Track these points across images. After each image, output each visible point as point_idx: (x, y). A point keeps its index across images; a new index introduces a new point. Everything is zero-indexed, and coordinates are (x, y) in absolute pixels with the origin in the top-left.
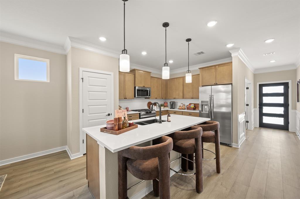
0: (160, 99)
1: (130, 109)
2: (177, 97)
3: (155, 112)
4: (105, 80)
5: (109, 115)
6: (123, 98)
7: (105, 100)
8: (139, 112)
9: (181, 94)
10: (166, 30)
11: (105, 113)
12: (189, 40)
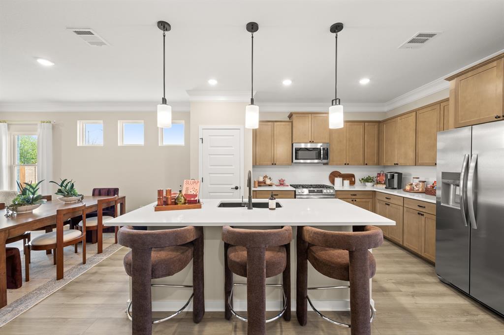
0: (359, 164)
1: (287, 183)
2: (401, 161)
3: (332, 191)
4: (232, 137)
5: (237, 188)
6: (270, 163)
7: (232, 166)
8: (294, 189)
9: (411, 155)
10: (252, 37)
11: (232, 185)
12: (337, 28)
